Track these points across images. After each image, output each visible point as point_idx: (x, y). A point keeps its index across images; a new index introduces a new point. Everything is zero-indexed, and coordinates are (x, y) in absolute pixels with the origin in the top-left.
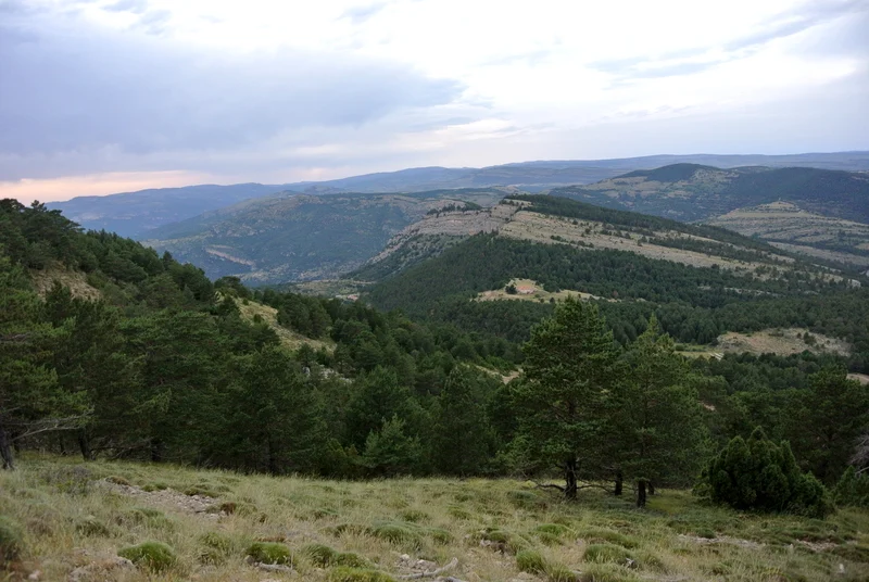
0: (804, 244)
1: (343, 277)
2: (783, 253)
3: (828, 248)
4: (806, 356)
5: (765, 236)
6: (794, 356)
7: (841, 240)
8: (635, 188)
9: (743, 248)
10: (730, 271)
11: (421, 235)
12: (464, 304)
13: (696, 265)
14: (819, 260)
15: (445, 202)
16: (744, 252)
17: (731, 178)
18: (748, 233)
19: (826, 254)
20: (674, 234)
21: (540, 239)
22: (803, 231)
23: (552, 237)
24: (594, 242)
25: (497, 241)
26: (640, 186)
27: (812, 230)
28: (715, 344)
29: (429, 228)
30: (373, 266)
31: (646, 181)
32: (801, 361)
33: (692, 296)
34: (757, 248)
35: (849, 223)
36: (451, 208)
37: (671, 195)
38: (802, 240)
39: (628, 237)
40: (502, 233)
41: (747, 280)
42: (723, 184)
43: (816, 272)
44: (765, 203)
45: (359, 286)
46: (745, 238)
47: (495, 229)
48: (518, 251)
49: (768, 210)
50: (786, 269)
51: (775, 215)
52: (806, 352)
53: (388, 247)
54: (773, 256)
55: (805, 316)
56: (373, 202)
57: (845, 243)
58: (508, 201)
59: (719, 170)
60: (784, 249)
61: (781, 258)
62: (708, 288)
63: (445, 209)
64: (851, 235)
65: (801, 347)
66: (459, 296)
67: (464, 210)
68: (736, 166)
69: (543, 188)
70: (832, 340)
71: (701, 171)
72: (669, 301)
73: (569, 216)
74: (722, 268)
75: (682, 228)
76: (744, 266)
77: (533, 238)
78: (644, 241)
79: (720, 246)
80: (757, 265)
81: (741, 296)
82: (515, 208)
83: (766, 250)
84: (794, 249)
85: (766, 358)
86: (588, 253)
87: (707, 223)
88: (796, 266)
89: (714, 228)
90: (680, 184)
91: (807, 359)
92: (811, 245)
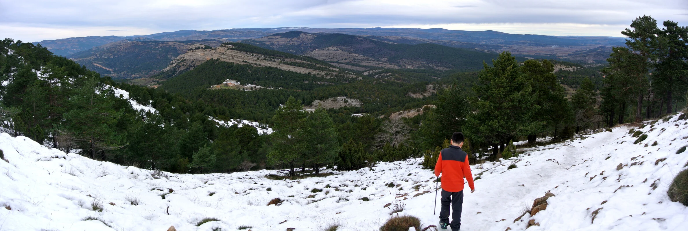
0: (342, 63)
1: (151, 77)
2: (335, 67)
3: (350, 65)
4: (345, 108)
5: (327, 60)
6: (341, 108)
7: (354, 61)
8: (277, 40)
9: (320, 65)
10: (315, 75)
11: (185, 60)
12: (205, 91)
13: (302, 73)
14: (347, 69)
15: (196, 45)
16: (320, 67)
17: (314, 37)
18: (321, 59)
19: (349, 67)
20: (293, 60)
21: (238, 62)
22: (341, 58)
23: (243, 61)
24: (261, 63)
25: (219, 63)
26: (278, 40)
27: (344, 58)
28: (311, 106)
29: (189, 56)
30: (164, 73)
31: (281, 37)
32: (344, 110)
33: (301, 85)
34: (325, 65)
35: (357, 55)
36: (199, 48)
37: (291, 44)
38: (341, 61)
39: (274, 61)
40: (222, 59)
41: (322, 79)
42: (311, 39)
43: (347, 74)
44: (328, 47)
45: (158, 82)
46: (320, 61)
47: (218, 57)
48: (229, 67)
49: (328, 50)
50: (336, 73)
51: (331, 52)
52: (345, 106)
53: (171, 65)
54: (331, 68)
55: (344, 92)
56: (164, 45)
57: (356, 62)
58: (224, 45)
59: (309, 34)
60: (335, 65)
61: (334, 69)
62: (307, 82)
63: (196, 48)
64: (357, 60)
65: (343, 105)
66: (203, 87)
67: (204, 49)
68: (316, 32)
69: (239, 40)
70: (354, 101)
71: (302, 34)
72: (292, 88)
73: (250, 52)
74: (312, 74)
75: (296, 57)
76: (320, 73)
77: (235, 62)
78: (281, 63)
79: (311, 64)
80: (325, 72)
81: (320, 85)
82: (227, 48)
83: (328, 66)
84: (338, 65)
85: (331, 110)
86: (259, 68)
87: (305, 55)
88: (340, 72)
89: (309, 57)
90: (295, 39)
91: (345, 109)
92: (344, 63)
